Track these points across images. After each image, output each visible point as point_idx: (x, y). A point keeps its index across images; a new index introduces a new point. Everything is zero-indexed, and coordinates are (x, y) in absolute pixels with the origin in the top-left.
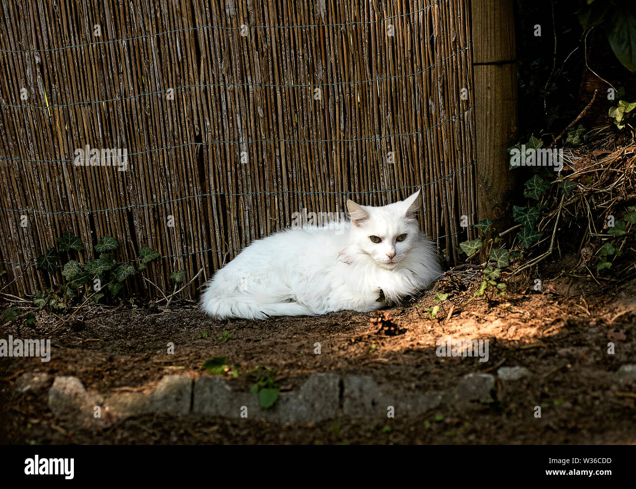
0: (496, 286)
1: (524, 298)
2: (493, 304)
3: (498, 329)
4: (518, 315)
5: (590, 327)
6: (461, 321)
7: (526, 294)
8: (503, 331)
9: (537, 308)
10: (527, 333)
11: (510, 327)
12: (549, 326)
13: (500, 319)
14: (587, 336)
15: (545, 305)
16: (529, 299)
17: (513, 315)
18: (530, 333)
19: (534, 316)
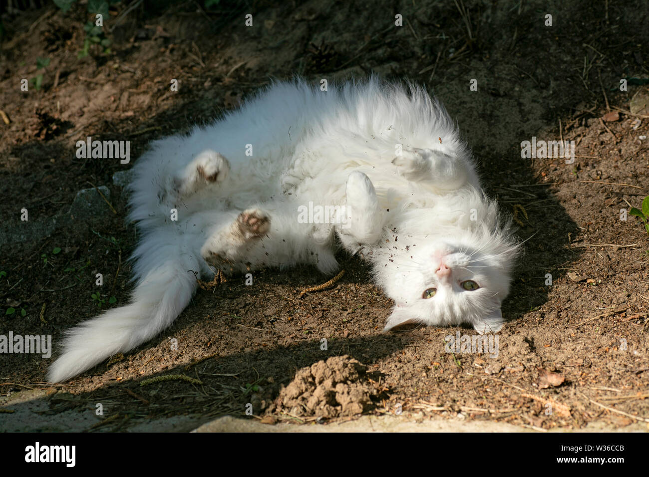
0: (99, 43)
1: (134, 47)
2: (101, 61)
3: (109, 99)
4: (128, 75)
5: (206, 90)
6: (70, 89)
7: (135, 41)
8: (115, 101)
9: (148, 61)
10: (140, 101)
11: (121, 94)
12: (162, 92)
13: (110, 83)
14: (203, 105)
15: (156, 57)
16: (138, 49)
17: (124, 75)
18: (144, 102)
19: (146, 74)
